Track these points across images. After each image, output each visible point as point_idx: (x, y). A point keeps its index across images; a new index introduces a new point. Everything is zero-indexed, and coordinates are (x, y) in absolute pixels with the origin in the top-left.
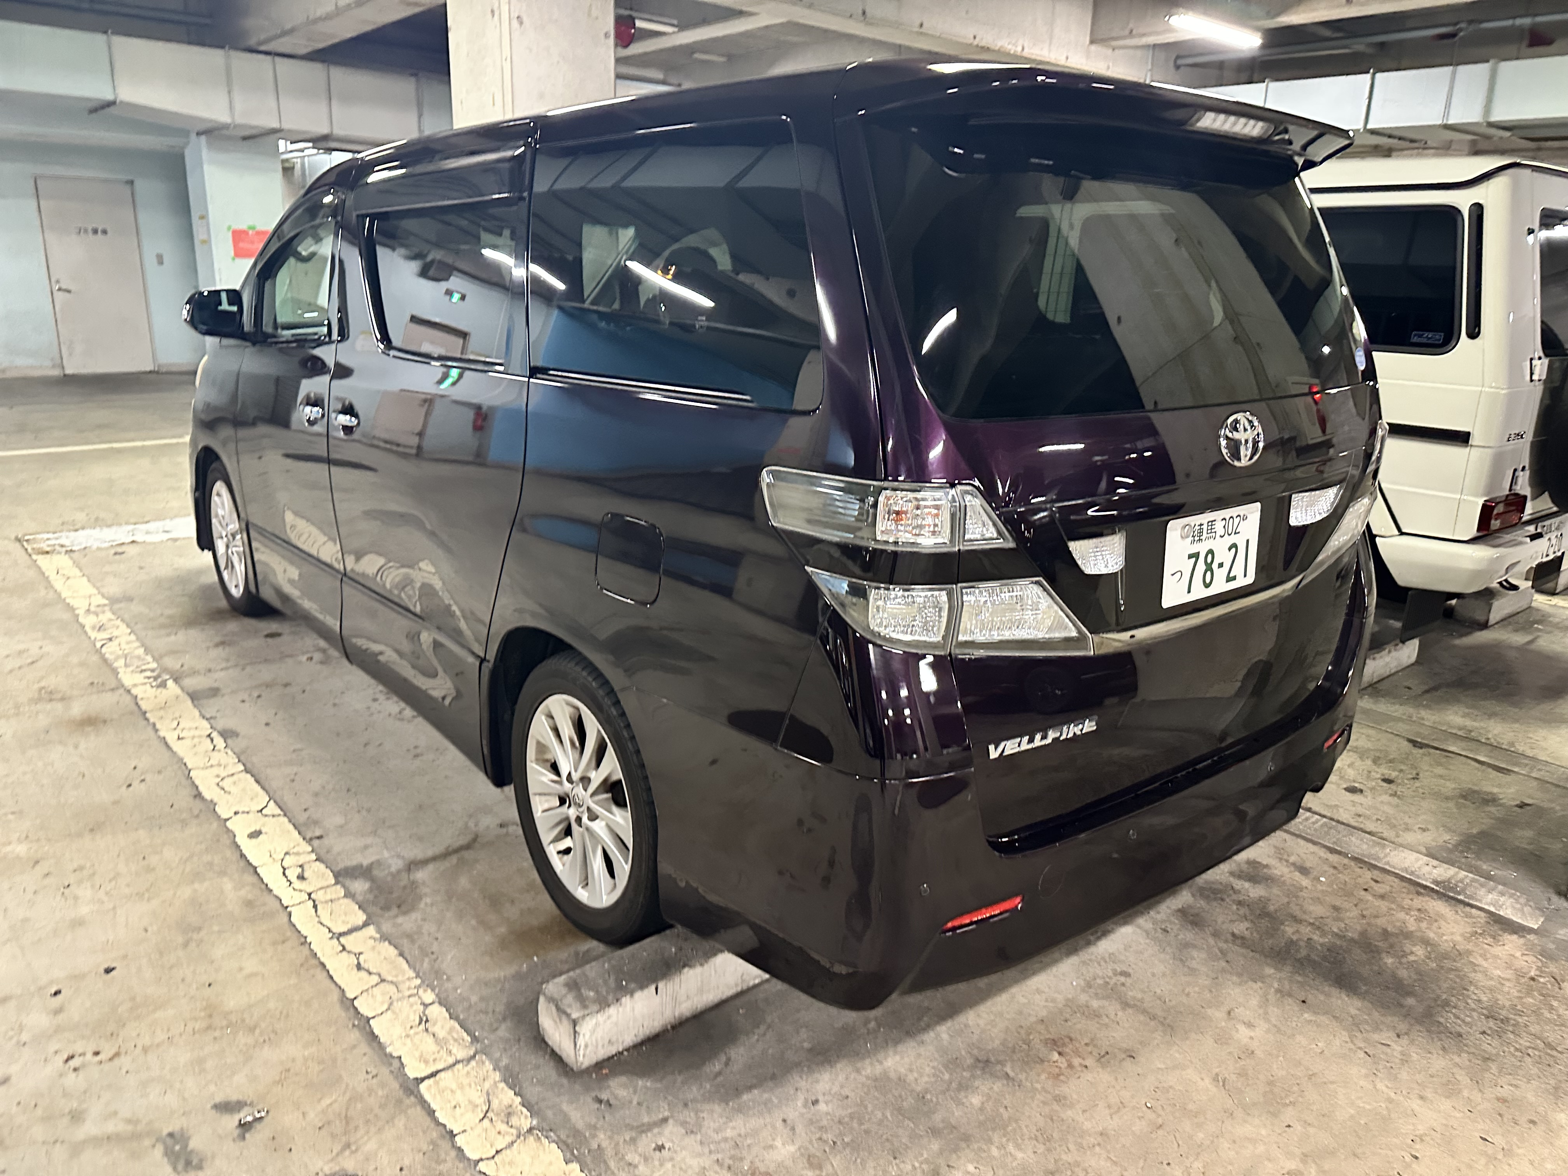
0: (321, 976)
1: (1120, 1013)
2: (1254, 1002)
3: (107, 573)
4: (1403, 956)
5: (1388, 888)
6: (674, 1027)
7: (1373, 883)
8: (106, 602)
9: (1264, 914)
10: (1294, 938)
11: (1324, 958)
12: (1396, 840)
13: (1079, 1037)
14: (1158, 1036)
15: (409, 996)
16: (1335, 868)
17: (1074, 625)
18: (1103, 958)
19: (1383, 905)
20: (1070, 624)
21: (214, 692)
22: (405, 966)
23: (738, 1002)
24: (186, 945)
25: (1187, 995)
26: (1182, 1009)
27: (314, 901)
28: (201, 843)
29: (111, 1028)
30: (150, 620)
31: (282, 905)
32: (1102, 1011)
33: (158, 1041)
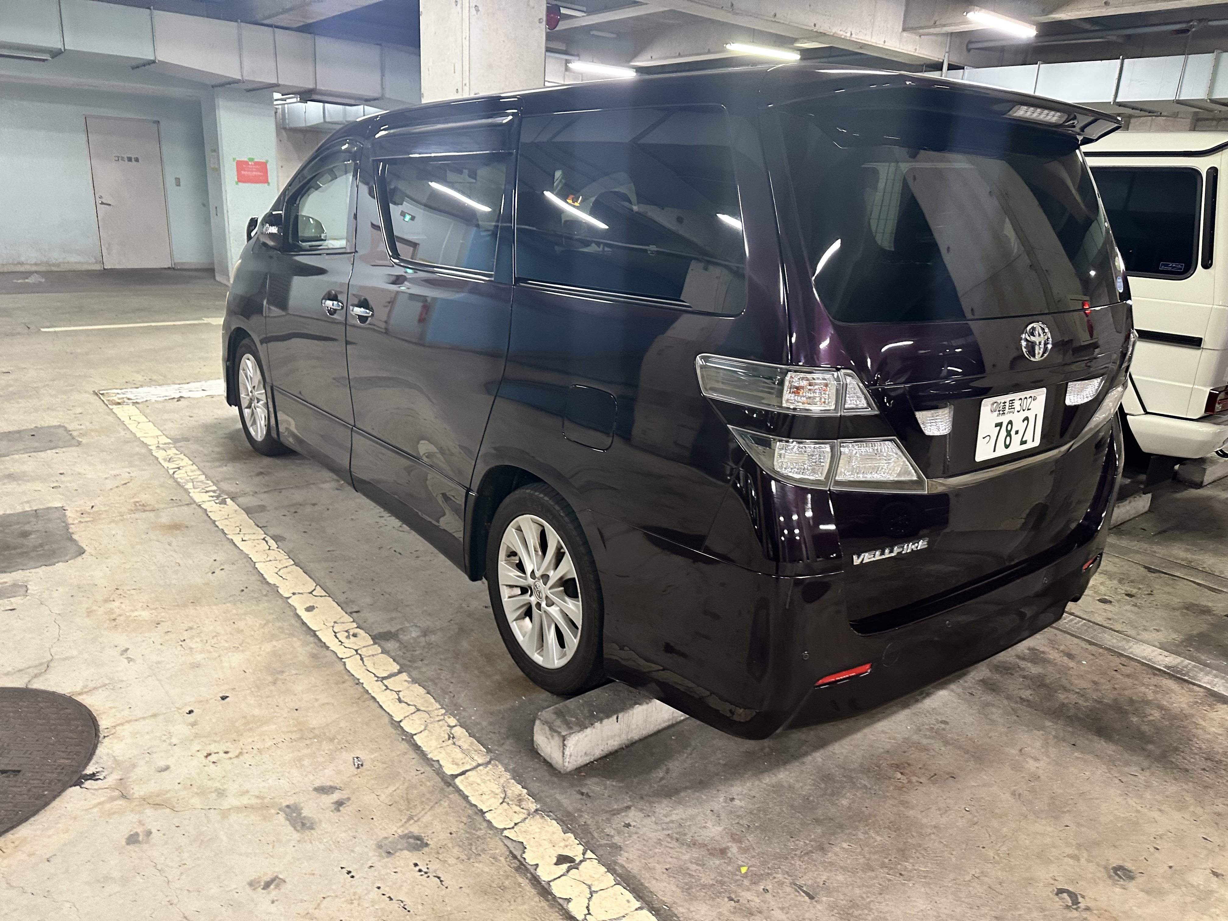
0: (374, 706)
1: (943, 748)
2: (1038, 744)
3: (166, 420)
4: (1145, 716)
5: (1133, 670)
6: (627, 747)
7: (1121, 666)
8: (169, 441)
9: (1043, 685)
10: (1066, 701)
11: (1088, 716)
12: (1138, 637)
13: (914, 763)
14: (971, 764)
15: (439, 721)
16: (1093, 655)
17: (916, 472)
18: (928, 712)
19: (1129, 682)
20: (913, 471)
21: (262, 508)
22: (433, 701)
23: (670, 731)
24: (274, 683)
25: (990, 738)
26: (987, 747)
27: (360, 655)
28: (272, 614)
29: (234, 736)
30: (205, 455)
31: (338, 657)
32: (930, 746)
33: (267, 746)
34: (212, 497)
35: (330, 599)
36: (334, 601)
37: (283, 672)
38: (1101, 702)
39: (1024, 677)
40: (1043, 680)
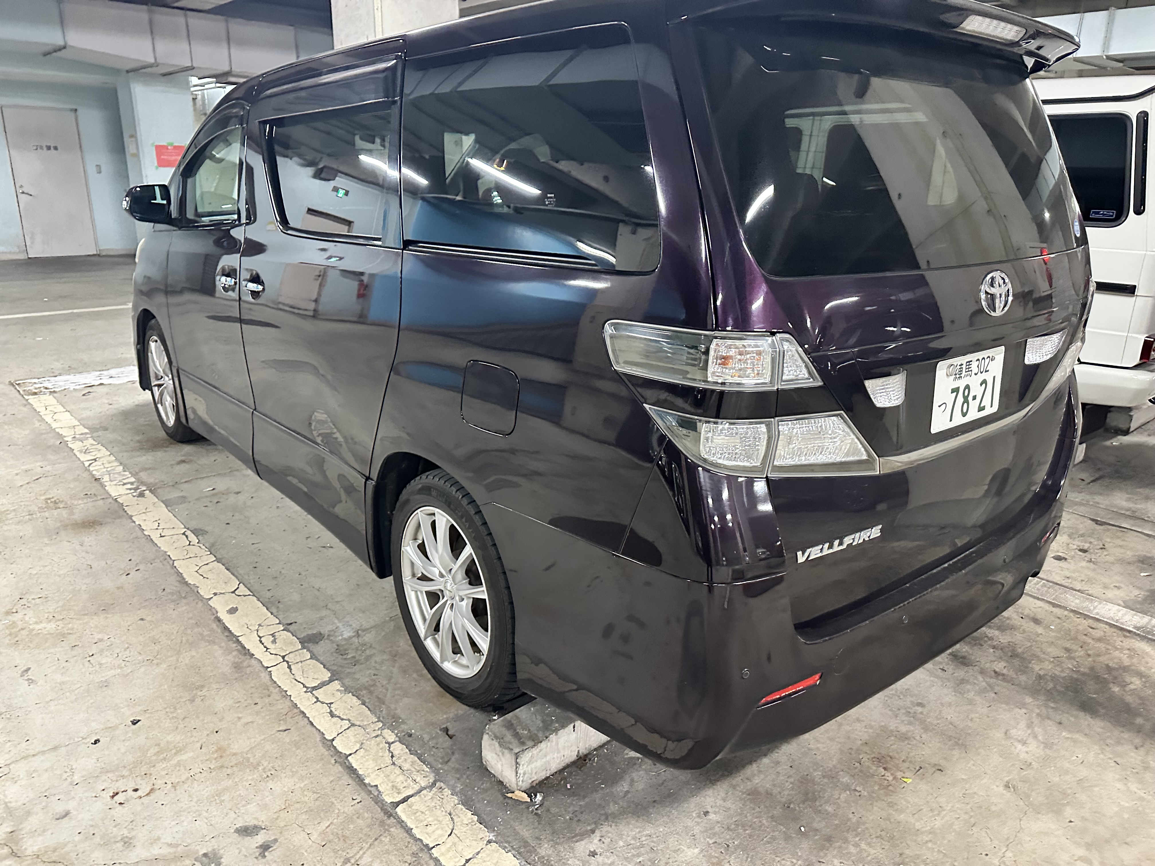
0: (303, 722)
1: (924, 736)
2: (1023, 725)
3: (84, 409)
4: (1125, 686)
5: (1103, 633)
7: (1090, 630)
8: (87, 431)
9: (1014, 655)
10: (1042, 673)
11: (1067, 688)
12: (1100, 596)
13: (897, 756)
14: (956, 753)
15: (376, 737)
16: (1059, 618)
17: (866, 450)
18: (901, 693)
19: (1101, 646)
21: (183, 499)
22: (369, 712)
24: (192, 701)
25: (971, 720)
26: (970, 731)
27: (288, 662)
28: (191, 618)
29: (144, 769)
30: (124, 444)
31: (263, 666)
32: (910, 734)
33: (183, 778)
34: (130, 489)
35: (255, 598)
36: (258, 600)
37: (203, 686)
38: (1078, 671)
39: (994, 647)
40: (1013, 650)
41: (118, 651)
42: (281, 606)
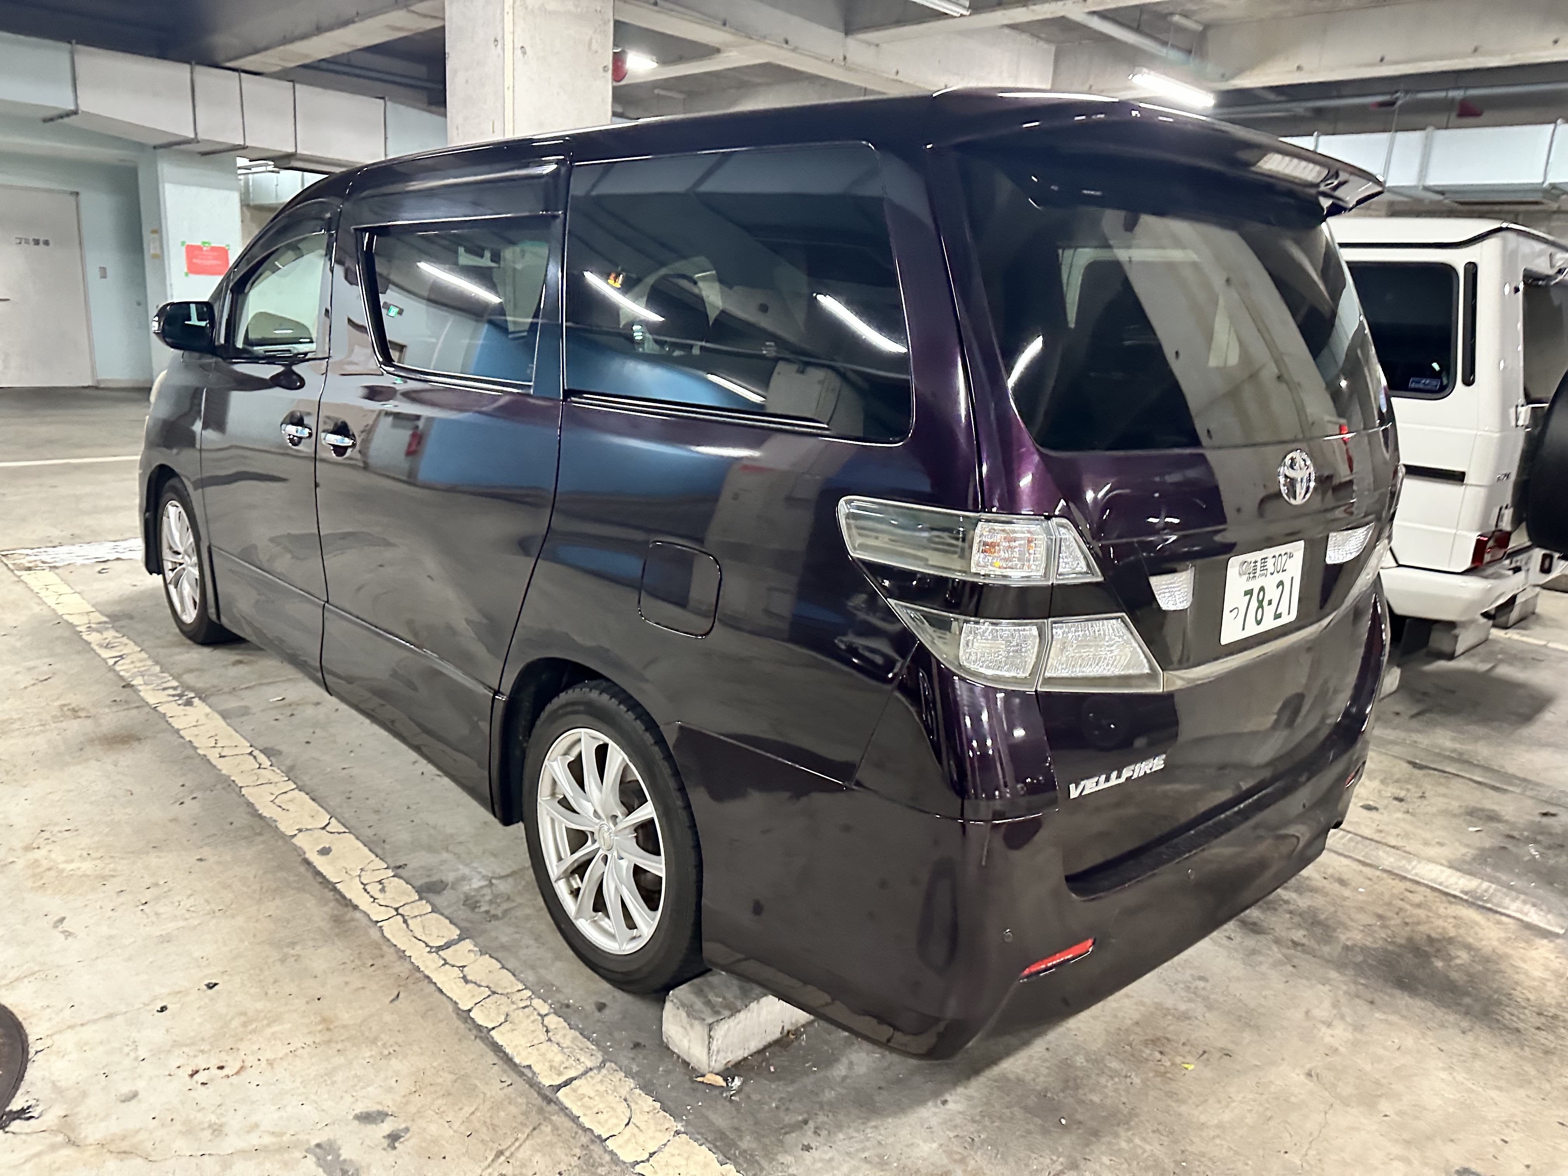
0: (430, 989)
1: (1207, 1015)
4: (1451, 960)
5: (1423, 898)
7: (1408, 894)
8: (105, 619)
9: (1317, 922)
10: (1349, 943)
11: (1380, 962)
12: (1421, 854)
13: (1176, 1039)
14: (1247, 1035)
15: (524, 1008)
16: (1370, 879)
17: (1148, 662)
18: (1179, 965)
19: (1421, 913)
20: (1145, 661)
22: (512, 979)
24: (283, 960)
25: (1265, 997)
26: (1263, 1011)
28: (271, 860)
29: (230, 1043)
30: (157, 638)
31: (371, 920)
32: (1190, 1014)
33: (281, 1055)
34: (174, 696)
35: (351, 836)
36: (358, 838)
37: (293, 944)
38: (1394, 942)
39: (1291, 912)
40: (1315, 916)
41: (177, 899)
42: (387, 847)
